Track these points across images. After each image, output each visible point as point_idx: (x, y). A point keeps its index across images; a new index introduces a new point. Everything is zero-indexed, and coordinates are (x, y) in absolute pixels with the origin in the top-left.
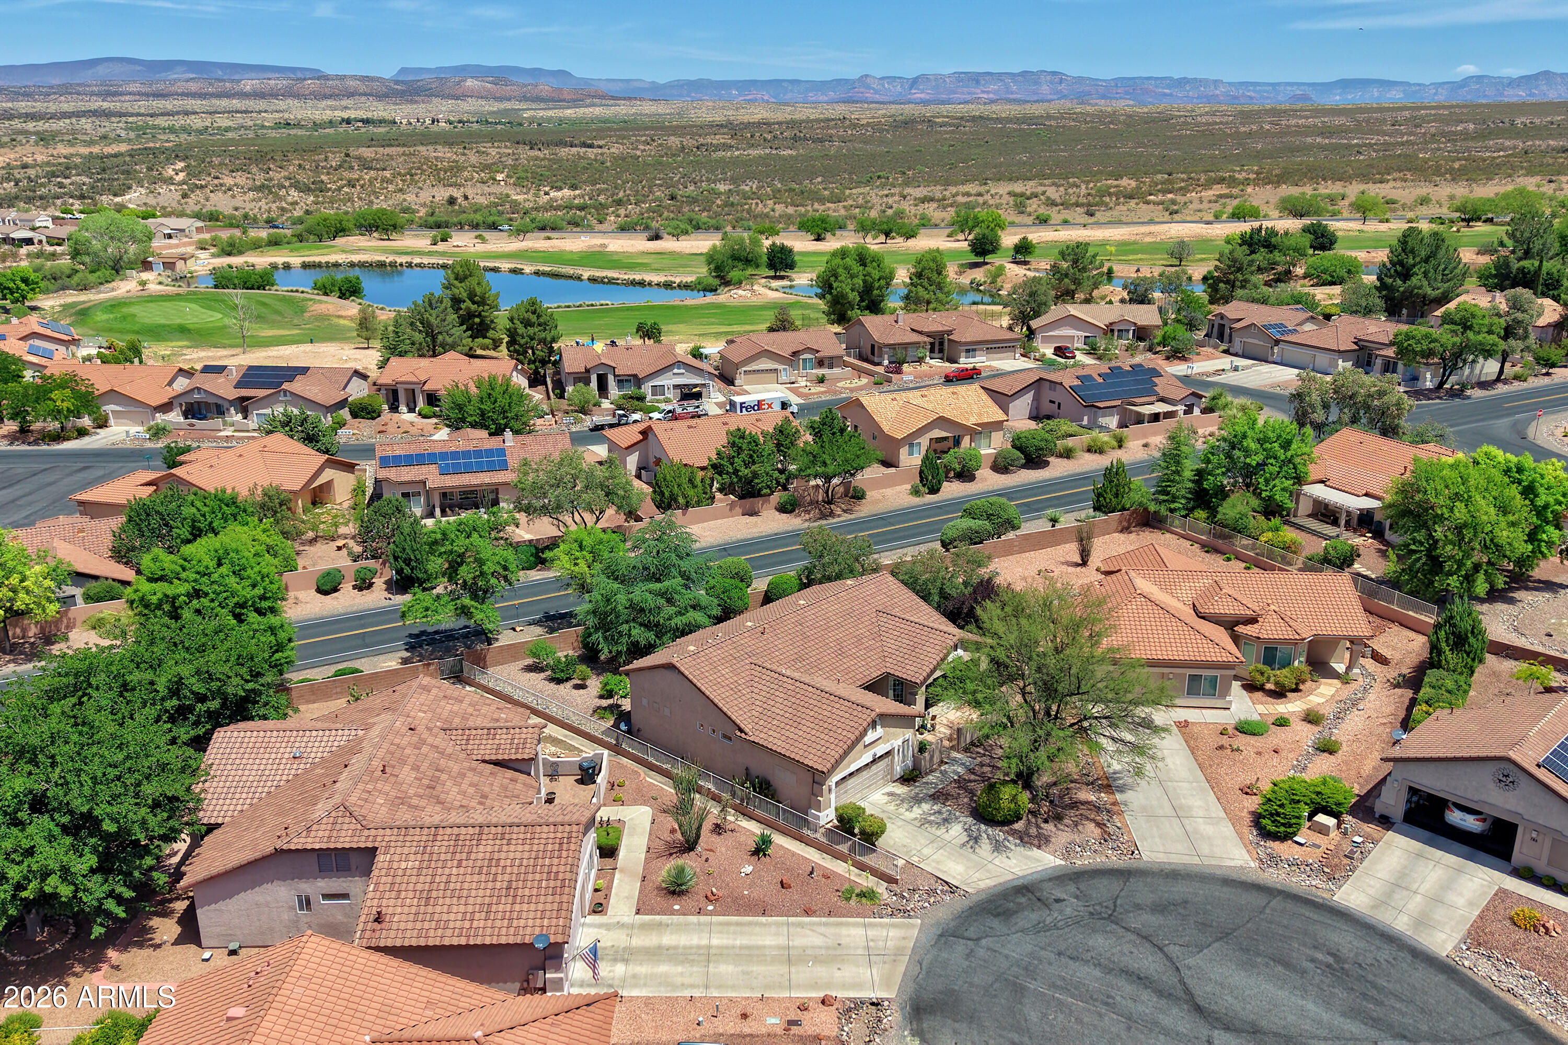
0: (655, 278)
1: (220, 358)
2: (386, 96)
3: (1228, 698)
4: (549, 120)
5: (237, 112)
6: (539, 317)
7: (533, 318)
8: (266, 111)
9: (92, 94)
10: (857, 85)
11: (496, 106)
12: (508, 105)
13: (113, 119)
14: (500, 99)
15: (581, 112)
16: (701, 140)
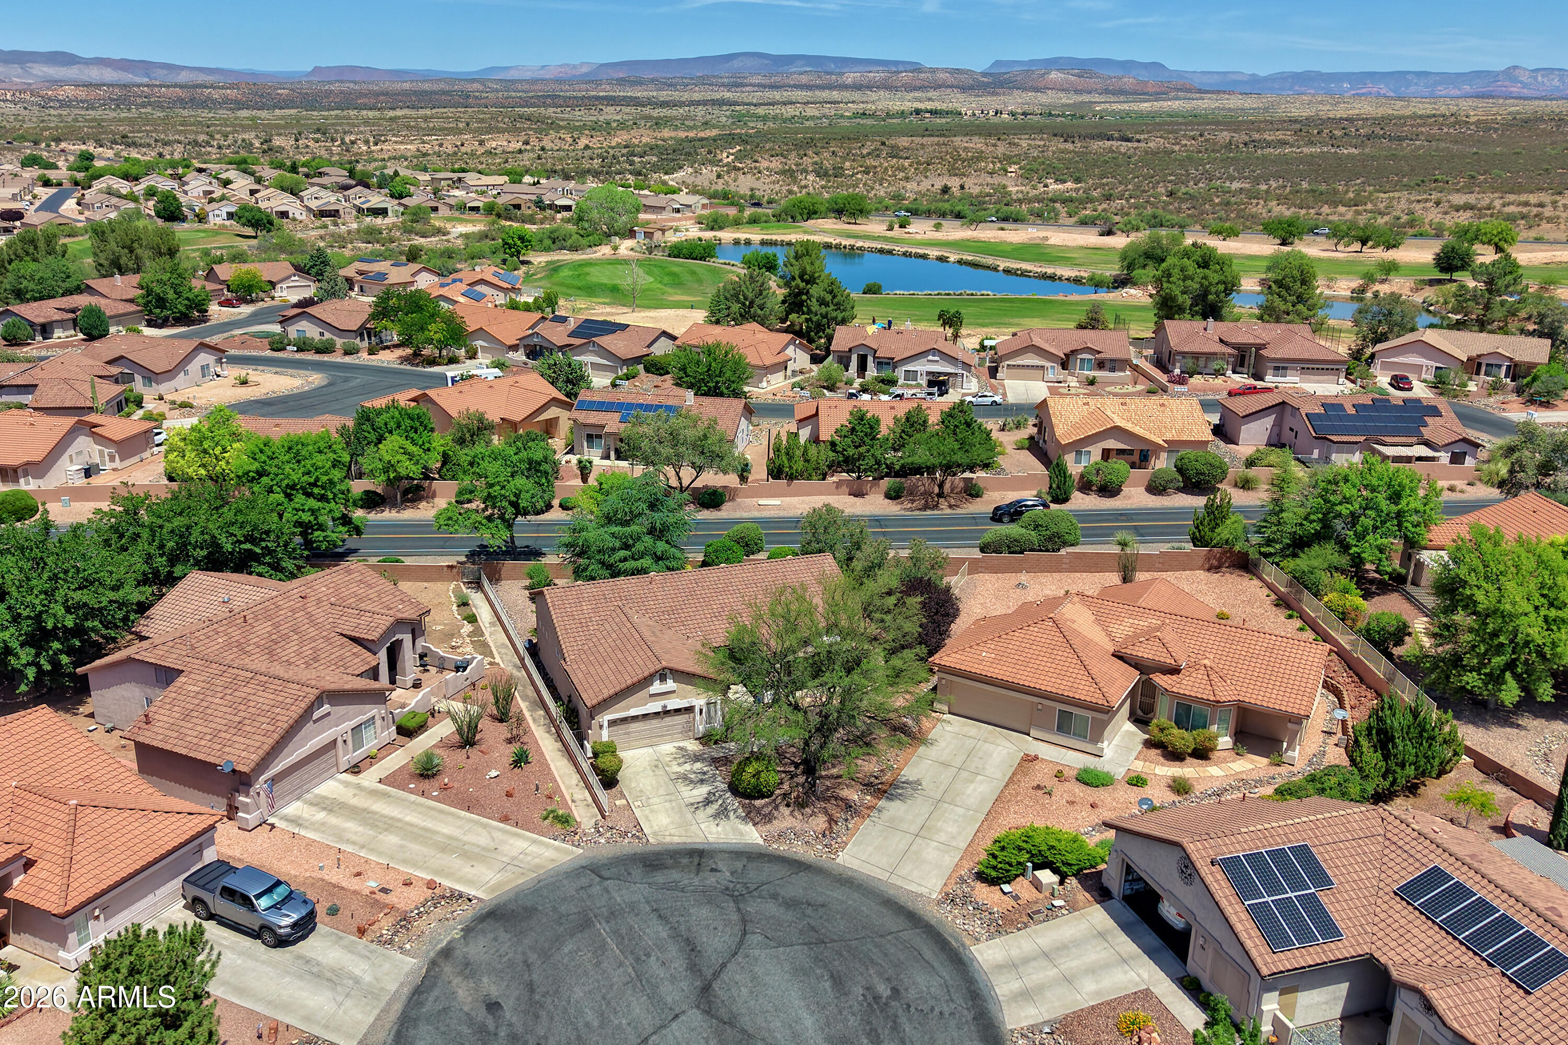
0: (1066, 272)
1: (609, 314)
2: (971, 88)
3: (1099, 745)
4: (1113, 113)
5: (827, 102)
6: (834, 297)
7: (829, 297)
8: (853, 102)
9: (723, 85)
10: (1501, 77)
11: (1073, 99)
12: (1086, 98)
13: (725, 108)
14: (1078, 92)
15: (1157, 105)
16: (1256, 136)
